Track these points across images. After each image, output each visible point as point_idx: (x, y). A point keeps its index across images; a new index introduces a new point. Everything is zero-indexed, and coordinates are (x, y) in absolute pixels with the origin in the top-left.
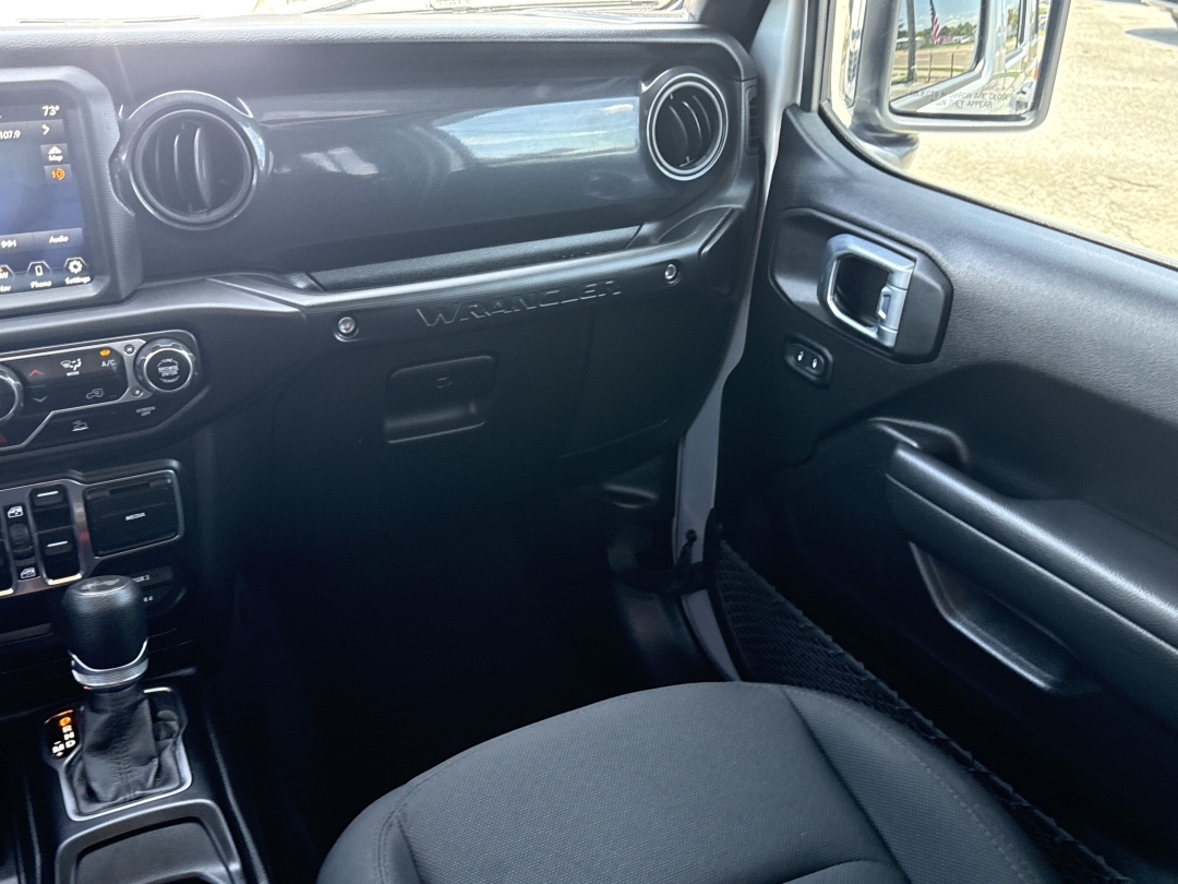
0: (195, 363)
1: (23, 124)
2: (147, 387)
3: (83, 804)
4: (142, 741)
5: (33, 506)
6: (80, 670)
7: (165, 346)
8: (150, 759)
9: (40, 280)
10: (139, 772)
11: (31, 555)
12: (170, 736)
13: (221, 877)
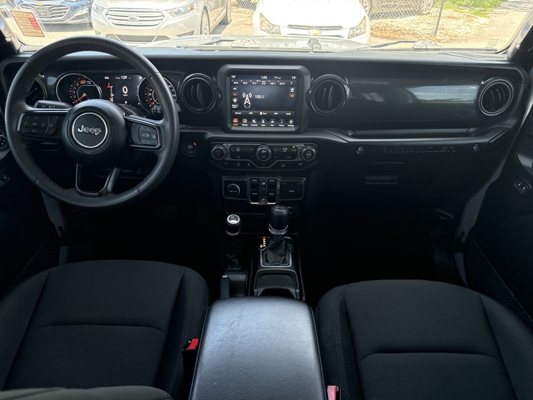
0: (316, 154)
1: (286, 81)
2: (302, 158)
3: (265, 262)
4: (281, 251)
5: (268, 183)
6: (271, 228)
7: (309, 148)
8: (283, 256)
9: (282, 124)
10: (279, 258)
11: (265, 195)
12: (289, 251)
13: (294, 292)
